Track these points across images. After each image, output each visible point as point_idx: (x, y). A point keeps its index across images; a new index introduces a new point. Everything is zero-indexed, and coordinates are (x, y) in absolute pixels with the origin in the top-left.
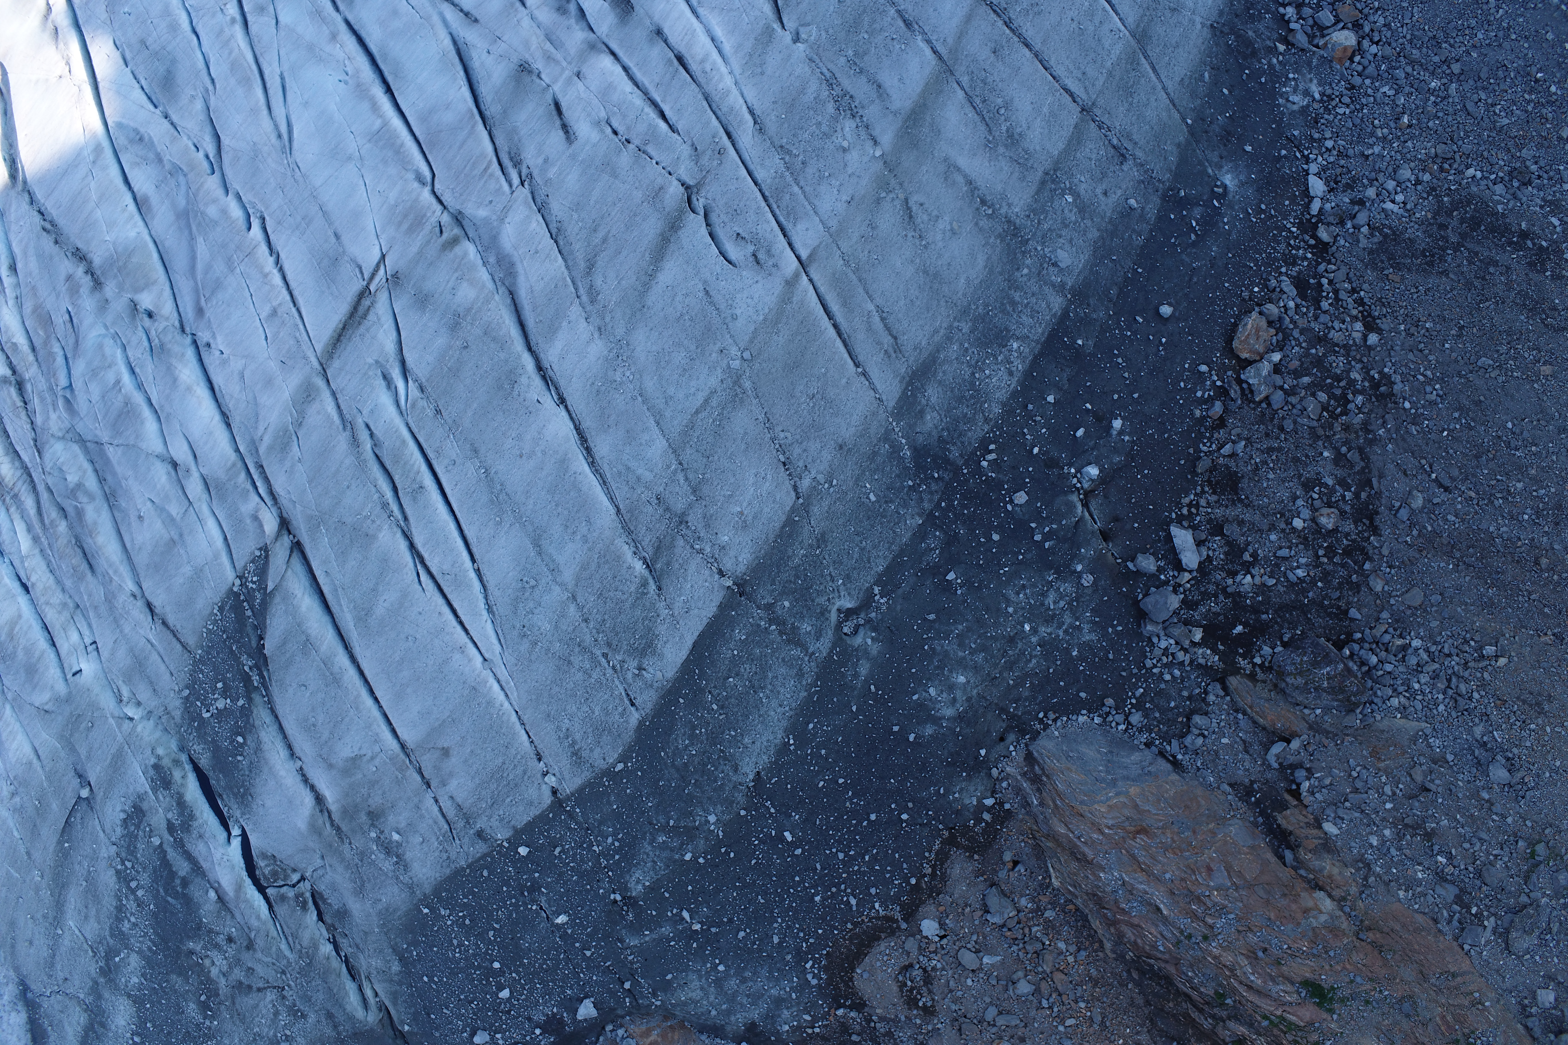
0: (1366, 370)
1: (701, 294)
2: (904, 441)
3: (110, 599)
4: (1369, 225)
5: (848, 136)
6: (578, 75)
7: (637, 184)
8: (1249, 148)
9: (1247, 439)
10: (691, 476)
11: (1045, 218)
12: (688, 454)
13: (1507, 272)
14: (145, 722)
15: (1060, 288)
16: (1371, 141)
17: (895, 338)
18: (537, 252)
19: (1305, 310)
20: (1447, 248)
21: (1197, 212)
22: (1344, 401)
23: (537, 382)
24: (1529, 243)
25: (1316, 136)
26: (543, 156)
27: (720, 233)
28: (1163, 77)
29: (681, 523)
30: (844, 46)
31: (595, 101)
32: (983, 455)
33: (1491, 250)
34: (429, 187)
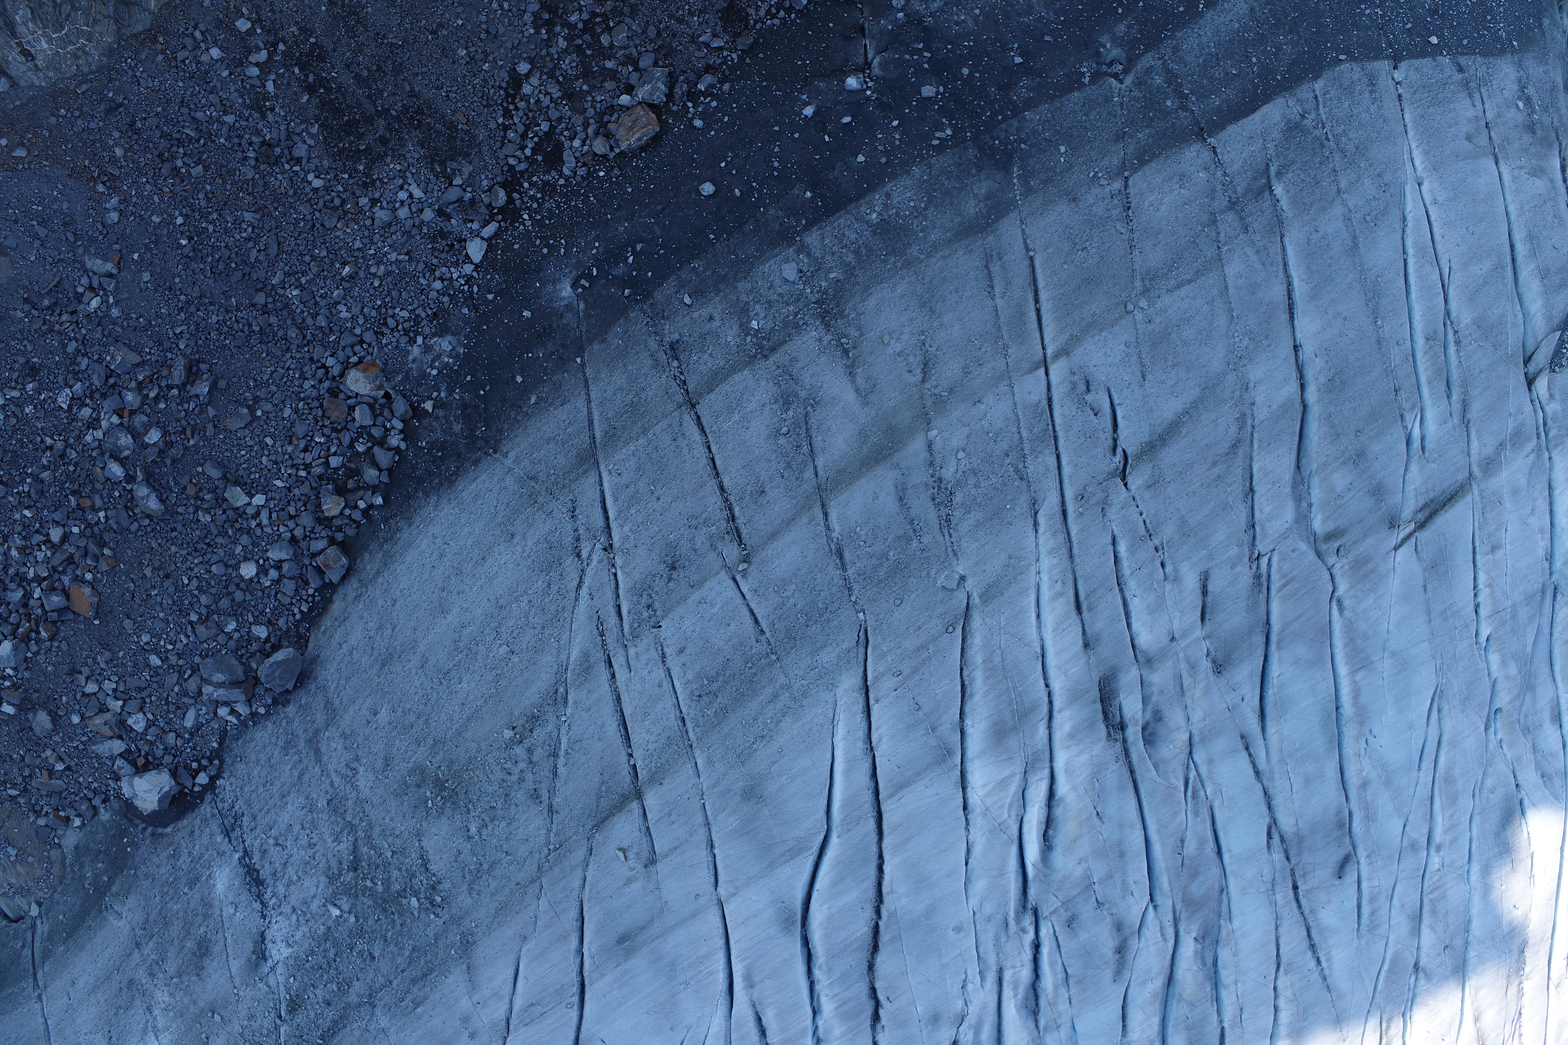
0: (548, 43)
1: (1149, 377)
2: (1015, 181)
4: (451, 184)
5: (953, 462)
7: (1168, 501)
8: (526, 314)
9: (693, 42)
10: (1214, 234)
11: (787, 317)
12: (1210, 252)
13: (352, 63)
15: (803, 249)
16: (394, 267)
17: (987, 266)
19: (567, 134)
20: (393, 118)
21: (620, 270)
22: (589, 27)
24: (311, 78)
25: (446, 299)
26: (1235, 571)
27: (1109, 425)
28: (585, 413)
29: (1234, 203)
30: (918, 553)
31: (1170, 603)
32: (946, 139)
33: (353, 92)
34: (1336, 594)
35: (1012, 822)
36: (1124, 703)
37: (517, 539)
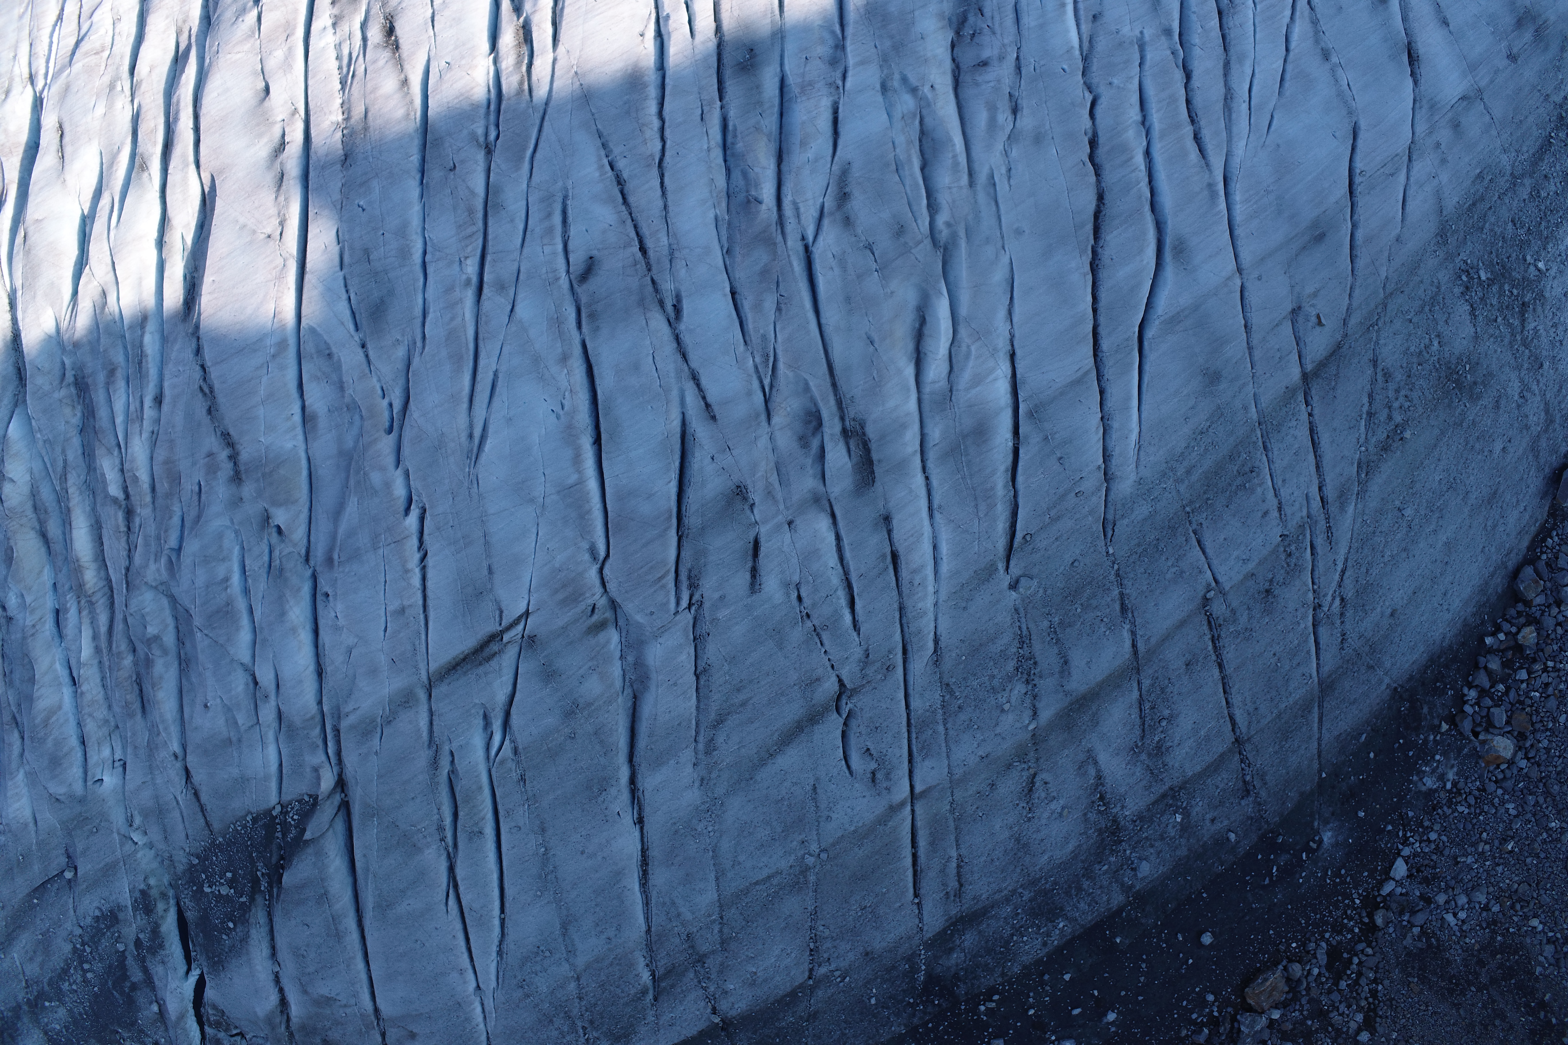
1: (809, 788)
2: (923, 967)
3: (152, 748)
4: (1422, 927)
5: (1013, 700)
6: (790, 523)
7: (797, 666)
8: (1361, 814)
10: (726, 931)
11: (1149, 827)
12: (731, 913)
13: (1508, 1031)
14: (147, 850)
15: (1128, 890)
16: (1469, 851)
17: (961, 885)
18: (675, 684)
19: (1324, 979)
20: (1473, 985)
21: (1283, 859)
23: (625, 796)
24: (1542, 1015)
25: (1426, 824)
26: (721, 593)
27: (853, 740)
28: (1324, 729)
29: (699, 961)
30: (1054, 611)
31: (795, 561)
32: (985, 1001)
33: (1507, 1004)
34: (598, 566)
35: (966, 340)
36: (847, 458)
37: (1389, 611)
